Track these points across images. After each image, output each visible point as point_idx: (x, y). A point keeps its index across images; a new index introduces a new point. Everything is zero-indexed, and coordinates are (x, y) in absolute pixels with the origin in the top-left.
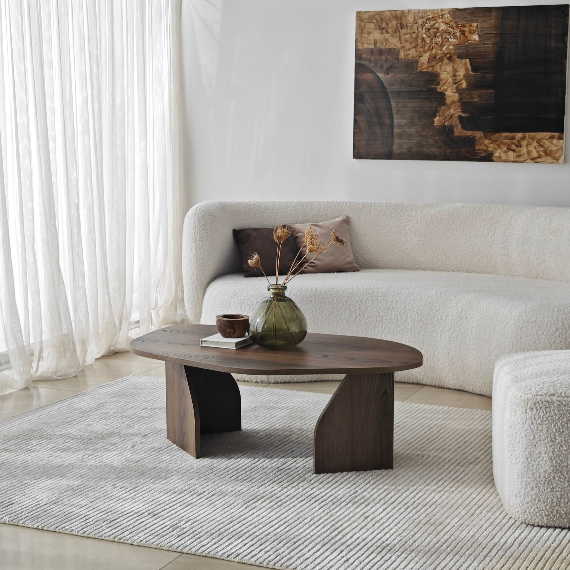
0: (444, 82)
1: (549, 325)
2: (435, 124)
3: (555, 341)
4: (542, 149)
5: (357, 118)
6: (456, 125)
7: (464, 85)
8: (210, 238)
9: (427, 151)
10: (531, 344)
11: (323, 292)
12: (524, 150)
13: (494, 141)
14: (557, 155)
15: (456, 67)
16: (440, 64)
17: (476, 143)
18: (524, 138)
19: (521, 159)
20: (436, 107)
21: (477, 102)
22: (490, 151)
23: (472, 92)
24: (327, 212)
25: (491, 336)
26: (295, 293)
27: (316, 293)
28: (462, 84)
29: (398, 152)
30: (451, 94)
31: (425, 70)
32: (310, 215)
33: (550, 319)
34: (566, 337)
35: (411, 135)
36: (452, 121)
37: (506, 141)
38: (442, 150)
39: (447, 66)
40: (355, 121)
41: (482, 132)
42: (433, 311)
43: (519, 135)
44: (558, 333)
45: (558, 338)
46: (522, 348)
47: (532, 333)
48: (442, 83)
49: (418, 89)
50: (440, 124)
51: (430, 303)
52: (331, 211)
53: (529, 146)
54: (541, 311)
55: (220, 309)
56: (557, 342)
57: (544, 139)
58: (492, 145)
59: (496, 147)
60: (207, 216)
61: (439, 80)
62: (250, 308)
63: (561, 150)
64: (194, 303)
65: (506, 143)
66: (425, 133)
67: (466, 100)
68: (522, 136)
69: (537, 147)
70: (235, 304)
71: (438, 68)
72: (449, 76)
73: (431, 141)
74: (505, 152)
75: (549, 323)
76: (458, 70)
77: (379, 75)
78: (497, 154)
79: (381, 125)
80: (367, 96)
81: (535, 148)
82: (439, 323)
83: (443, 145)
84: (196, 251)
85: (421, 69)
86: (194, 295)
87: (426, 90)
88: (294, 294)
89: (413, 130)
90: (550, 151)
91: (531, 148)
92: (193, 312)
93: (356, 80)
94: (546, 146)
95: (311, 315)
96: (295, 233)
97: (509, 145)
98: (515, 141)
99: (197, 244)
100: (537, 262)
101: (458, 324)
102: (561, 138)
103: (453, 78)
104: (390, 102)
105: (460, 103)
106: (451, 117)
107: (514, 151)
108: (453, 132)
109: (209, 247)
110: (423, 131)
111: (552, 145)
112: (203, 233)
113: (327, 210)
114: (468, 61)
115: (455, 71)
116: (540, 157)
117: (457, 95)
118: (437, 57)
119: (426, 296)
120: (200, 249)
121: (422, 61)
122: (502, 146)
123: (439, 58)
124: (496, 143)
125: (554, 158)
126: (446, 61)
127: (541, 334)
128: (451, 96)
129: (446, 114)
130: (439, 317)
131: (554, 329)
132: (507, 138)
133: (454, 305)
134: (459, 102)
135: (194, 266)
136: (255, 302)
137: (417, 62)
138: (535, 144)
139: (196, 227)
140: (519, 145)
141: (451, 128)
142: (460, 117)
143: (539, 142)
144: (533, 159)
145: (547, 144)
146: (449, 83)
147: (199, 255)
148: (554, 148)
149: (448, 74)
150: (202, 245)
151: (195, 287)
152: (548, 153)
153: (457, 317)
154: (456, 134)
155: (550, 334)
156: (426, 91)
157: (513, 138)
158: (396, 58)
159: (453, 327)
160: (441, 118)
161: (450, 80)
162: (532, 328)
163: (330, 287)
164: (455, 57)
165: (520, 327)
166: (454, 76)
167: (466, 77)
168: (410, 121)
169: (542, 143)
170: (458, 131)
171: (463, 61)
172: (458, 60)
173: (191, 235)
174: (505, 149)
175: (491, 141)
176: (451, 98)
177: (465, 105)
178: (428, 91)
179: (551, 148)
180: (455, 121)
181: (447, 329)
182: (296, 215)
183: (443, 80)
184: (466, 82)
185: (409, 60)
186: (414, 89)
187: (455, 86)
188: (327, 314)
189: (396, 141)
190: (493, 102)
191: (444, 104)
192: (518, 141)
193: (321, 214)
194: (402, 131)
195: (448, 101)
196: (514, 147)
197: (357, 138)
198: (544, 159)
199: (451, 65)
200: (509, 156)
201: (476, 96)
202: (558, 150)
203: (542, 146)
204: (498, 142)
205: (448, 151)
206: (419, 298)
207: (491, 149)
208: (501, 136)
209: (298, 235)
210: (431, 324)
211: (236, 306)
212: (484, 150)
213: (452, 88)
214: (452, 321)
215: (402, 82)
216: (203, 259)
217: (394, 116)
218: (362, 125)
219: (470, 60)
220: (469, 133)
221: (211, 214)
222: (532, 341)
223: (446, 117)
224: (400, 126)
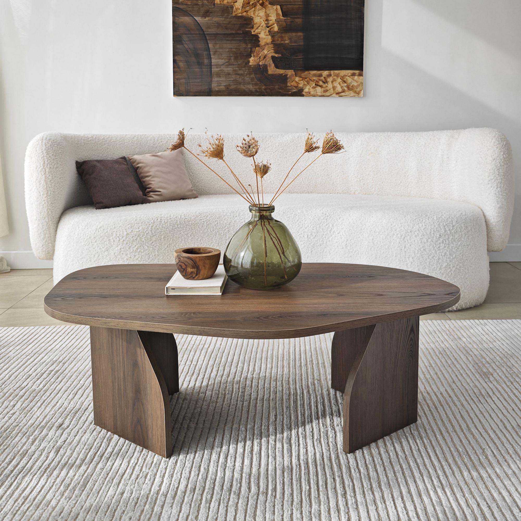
0: (257, 25)
1: (432, 232)
2: (250, 64)
3: (439, 247)
4: (346, 85)
5: (176, 58)
6: (269, 64)
7: (276, 28)
8: (60, 169)
9: (244, 88)
10: (416, 252)
11: (192, 218)
12: (330, 86)
13: (304, 79)
14: (358, 90)
15: (268, 12)
16: (253, 9)
17: (288, 80)
18: (330, 75)
19: (328, 94)
20: (251, 48)
21: (288, 44)
22: (300, 87)
23: (283, 35)
24: (161, 143)
25: (370, 248)
26: (166, 221)
27: (186, 220)
28: (274, 27)
29: (217, 89)
30: (264, 37)
31: (240, 15)
32: (146, 147)
33: (433, 226)
34: (449, 242)
35: (229, 74)
36: (265, 61)
37: (314, 78)
38: (257, 87)
39: (260, 11)
40: (174, 61)
41: (293, 71)
42: (302, 229)
43: (325, 73)
44: (441, 240)
45: (442, 244)
46: (407, 257)
47: (416, 241)
48: (255, 26)
49: (234, 32)
50: (255, 64)
51: (298, 221)
52: (165, 142)
53: (334, 82)
54: (421, 220)
55: (83, 244)
56: (441, 248)
57: (347, 76)
58: (302, 82)
59: (306, 83)
60: (56, 146)
61: (252, 23)
62: (119, 241)
63: (361, 85)
64: (45, 240)
65: (314, 80)
66: (241, 72)
67: (278, 42)
68: (328, 74)
69: (341, 83)
70: (101, 237)
71: (252, 13)
72: (262, 20)
73: (247, 79)
74: (314, 88)
75: (432, 230)
76: (270, 15)
77: (197, 18)
78: (306, 90)
79: (200, 64)
80: (185, 38)
81: (339, 83)
82: (309, 240)
83: (258, 82)
84: (46, 183)
85: (235, 13)
86: (45, 232)
87: (242, 32)
88: (164, 222)
89: (230, 69)
90: (352, 86)
91: (336, 84)
92: (44, 250)
93: (174, 23)
94: (349, 82)
95: (183, 242)
96: (135, 164)
97: (317, 81)
98: (322, 78)
99: (47, 176)
100: (356, 180)
101: (330, 239)
102: (361, 75)
103: (266, 22)
104: (208, 44)
105: (272, 45)
106: (265, 57)
107: (321, 86)
108: (267, 71)
109: (60, 179)
110: (240, 70)
111: (353, 81)
112: (53, 164)
113: (161, 142)
114: (279, 7)
115: (267, 16)
116: (343, 91)
117: (270, 37)
118: (251, 3)
119: (293, 215)
120: (50, 181)
121: (237, 7)
122: (311, 82)
123: (252, 4)
124: (306, 80)
125: (355, 92)
126: (259, 6)
127: (425, 241)
128: (264, 39)
129: (260, 55)
130: (310, 234)
131: (438, 236)
132: (315, 75)
133: (323, 221)
134: (272, 43)
135: (44, 200)
136: (125, 233)
137: (232, 7)
138: (339, 80)
139: (45, 158)
140: (325, 82)
141: (265, 67)
142: (273, 58)
143: (342, 78)
144: (338, 93)
145: (349, 80)
146: (262, 26)
147: (49, 188)
148: (355, 84)
149: (261, 18)
150: (52, 177)
151: (46, 223)
152: (350, 88)
153: (329, 232)
154: (270, 72)
155: (434, 241)
156: (241, 34)
157: (321, 75)
158: (212, 3)
159: (325, 242)
160: (256, 58)
161: (263, 24)
162: (416, 236)
163: (198, 213)
164: (267, 3)
165: (403, 237)
166: (267, 20)
167: (278, 21)
168: (227, 61)
169: (345, 80)
170: (272, 70)
171: (275, 7)
172: (269, 6)
173: (39, 166)
174: (314, 85)
175: (301, 79)
176: (265, 41)
177: (277, 47)
178: (243, 33)
179: (353, 84)
180: (269, 62)
181: (318, 244)
182: (133, 147)
183: (256, 24)
184: (277, 26)
185: (224, 5)
186: (229, 32)
187: (268, 29)
188: (199, 240)
189: (215, 79)
190: (302, 43)
191: (258, 46)
192: (324, 78)
193: (156, 146)
194: (220, 70)
195: (262, 43)
196: (321, 83)
197: (177, 77)
198: (347, 93)
199: (264, 10)
200: (317, 91)
201: (287, 38)
202: (359, 85)
203: (345, 82)
204: (308, 79)
205: (263, 87)
206: (286, 217)
207: (301, 85)
208: (310, 73)
209: (139, 165)
210: (301, 241)
211: (103, 239)
212: (295, 87)
213: (265, 31)
214: (324, 236)
215: (219, 25)
216: (54, 192)
217: (212, 56)
218: (181, 64)
219: (280, 5)
220: (281, 71)
221: (59, 143)
222: (417, 249)
223: (260, 57)
224: (217, 65)
